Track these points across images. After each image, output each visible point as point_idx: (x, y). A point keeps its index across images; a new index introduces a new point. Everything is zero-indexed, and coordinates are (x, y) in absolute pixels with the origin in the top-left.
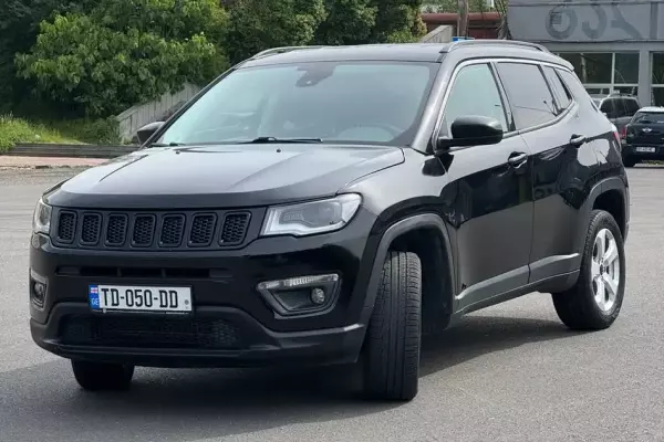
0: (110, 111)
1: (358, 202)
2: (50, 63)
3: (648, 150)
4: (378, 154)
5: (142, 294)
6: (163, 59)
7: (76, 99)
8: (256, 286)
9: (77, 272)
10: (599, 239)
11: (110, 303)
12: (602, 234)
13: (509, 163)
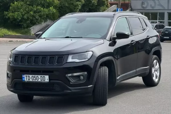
0: (28, 27)
1: (92, 54)
2: (13, 14)
3: (167, 38)
4: (97, 41)
5: (36, 77)
6: (42, 13)
7: (20, 23)
8: (65, 75)
9: (19, 71)
10: (154, 63)
11: (27, 79)
12: (155, 61)
13: (131, 43)
